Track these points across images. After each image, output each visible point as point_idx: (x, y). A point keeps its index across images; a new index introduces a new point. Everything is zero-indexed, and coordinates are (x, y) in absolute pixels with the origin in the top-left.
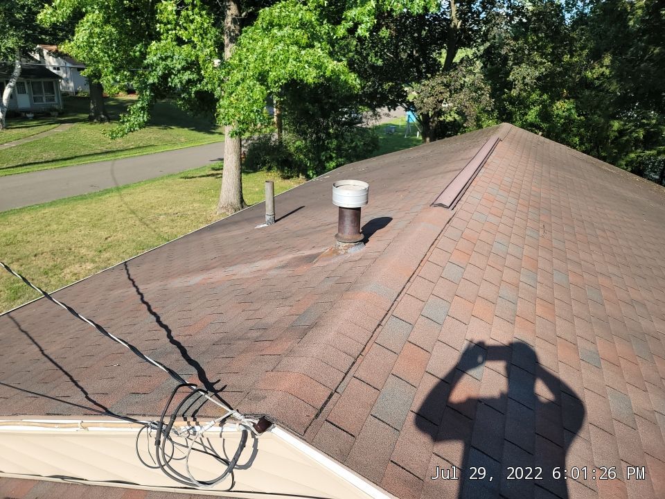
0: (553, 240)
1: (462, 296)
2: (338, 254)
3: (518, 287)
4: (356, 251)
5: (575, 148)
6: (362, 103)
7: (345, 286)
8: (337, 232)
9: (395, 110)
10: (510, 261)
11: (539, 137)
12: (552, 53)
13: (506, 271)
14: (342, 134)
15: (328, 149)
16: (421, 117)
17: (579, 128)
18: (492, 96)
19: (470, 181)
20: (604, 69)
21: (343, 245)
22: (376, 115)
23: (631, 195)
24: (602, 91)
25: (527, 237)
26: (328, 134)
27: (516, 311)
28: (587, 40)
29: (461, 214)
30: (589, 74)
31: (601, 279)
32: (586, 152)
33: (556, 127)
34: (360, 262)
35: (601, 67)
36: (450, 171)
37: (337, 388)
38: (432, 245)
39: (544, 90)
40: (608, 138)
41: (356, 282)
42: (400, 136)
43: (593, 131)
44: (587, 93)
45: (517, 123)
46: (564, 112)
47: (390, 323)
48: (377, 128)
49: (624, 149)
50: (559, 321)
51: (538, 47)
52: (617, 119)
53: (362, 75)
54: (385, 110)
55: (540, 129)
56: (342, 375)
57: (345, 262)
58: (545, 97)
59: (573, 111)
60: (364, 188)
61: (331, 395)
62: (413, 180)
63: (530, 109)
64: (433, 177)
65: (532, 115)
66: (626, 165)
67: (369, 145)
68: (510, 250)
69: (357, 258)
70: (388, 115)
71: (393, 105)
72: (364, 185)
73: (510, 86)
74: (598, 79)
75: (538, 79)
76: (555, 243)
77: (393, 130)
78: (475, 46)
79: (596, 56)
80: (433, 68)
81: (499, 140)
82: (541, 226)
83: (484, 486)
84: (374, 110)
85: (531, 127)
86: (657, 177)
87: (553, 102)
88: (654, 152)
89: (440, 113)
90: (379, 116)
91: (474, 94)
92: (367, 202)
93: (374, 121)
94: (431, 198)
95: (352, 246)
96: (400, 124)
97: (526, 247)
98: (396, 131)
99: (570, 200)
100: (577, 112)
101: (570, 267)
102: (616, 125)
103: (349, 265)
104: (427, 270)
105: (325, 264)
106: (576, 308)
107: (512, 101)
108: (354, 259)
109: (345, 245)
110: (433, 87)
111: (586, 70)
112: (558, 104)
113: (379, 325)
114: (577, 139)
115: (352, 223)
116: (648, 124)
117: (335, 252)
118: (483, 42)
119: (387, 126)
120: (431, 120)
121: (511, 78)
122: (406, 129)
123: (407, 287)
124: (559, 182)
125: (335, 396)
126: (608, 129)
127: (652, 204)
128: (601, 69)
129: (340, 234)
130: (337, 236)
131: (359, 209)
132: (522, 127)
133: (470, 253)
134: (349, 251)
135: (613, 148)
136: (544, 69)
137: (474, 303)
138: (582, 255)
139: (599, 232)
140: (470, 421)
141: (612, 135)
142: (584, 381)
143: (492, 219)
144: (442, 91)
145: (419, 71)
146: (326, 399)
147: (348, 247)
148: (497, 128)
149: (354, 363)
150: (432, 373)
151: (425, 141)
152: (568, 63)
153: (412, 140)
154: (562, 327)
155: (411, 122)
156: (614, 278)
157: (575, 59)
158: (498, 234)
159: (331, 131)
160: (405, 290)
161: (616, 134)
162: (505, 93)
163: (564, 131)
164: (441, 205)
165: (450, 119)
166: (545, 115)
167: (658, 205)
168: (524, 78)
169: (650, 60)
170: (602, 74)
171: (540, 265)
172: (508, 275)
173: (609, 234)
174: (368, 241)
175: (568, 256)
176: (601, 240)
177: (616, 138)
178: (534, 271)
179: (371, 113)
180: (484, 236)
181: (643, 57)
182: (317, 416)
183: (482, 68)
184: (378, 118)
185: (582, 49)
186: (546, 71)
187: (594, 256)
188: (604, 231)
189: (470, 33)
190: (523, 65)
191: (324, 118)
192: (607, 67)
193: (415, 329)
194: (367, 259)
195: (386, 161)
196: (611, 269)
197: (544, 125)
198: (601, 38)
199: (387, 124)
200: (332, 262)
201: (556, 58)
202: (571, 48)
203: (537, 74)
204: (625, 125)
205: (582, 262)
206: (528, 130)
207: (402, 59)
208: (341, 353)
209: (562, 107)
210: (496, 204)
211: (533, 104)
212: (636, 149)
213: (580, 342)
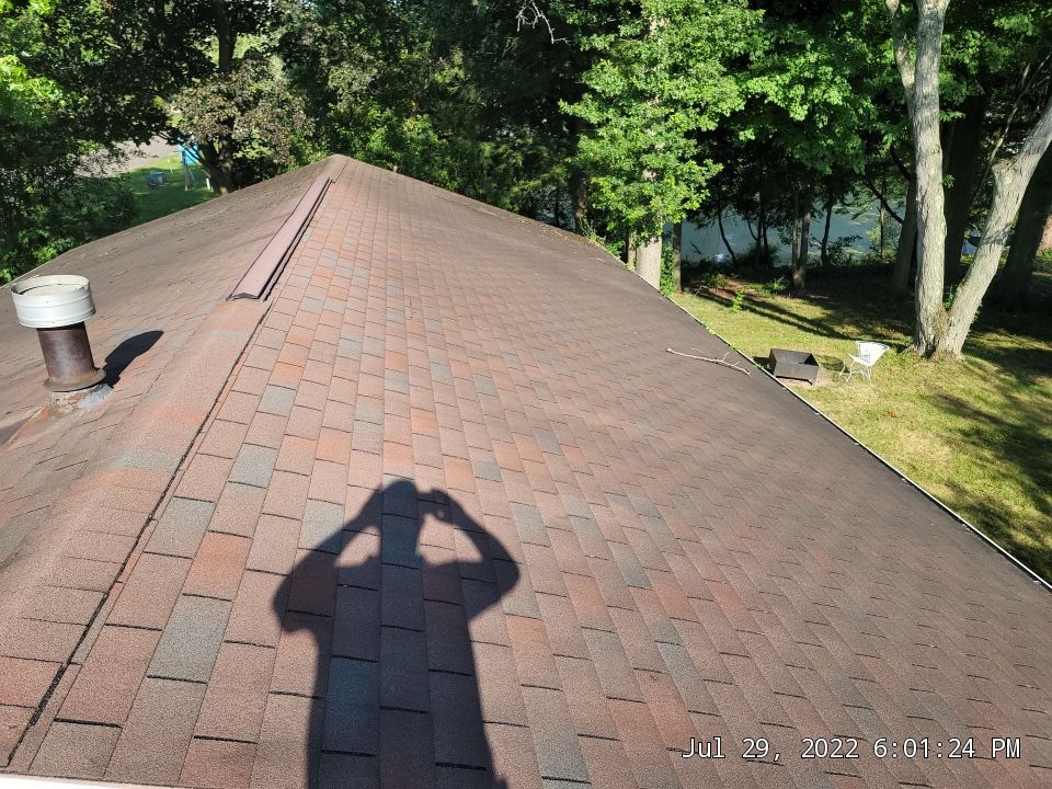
0: (426, 321)
1: (298, 434)
2: (60, 416)
3: (382, 399)
4: (94, 402)
5: (445, 186)
6: (78, 134)
7: (73, 470)
8: (46, 376)
9: (148, 143)
10: (367, 363)
11: (393, 174)
12: (383, 47)
13: (363, 379)
14: (56, 194)
15: (31, 224)
16: (201, 152)
17: (443, 156)
18: (308, 113)
19: (290, 251)
20: (456, 69)
21: (64, 398)
22: (115, 154)
23: (517, 243)
24: (461, 101)
25: (388, 324)
26: (27, 198)
27: (382, 435)
28: (426, 27)
29: (281, 305)
30: (439, 78)
31: (492, 363)
32: (460, 191)
33: (414, 157)
34: (104, 420)
35: (453, 67)
36: (258, 239)
37: (72, 656)
38: (237, 363)
39: (384, 102)
40: (481, 168)
41: (97, 458)
42: (176, 189)
43: (462, 159)
44: (443, 105)
45: (358, 155)
46: (418, 134)
47: (174, 511)
48: (127, 177)
49: (504, 182)
50: (443, 434)
51: (360, 36)
52: (488, 140)
53: (66, 83)
54: (131, 145)
55: (394, 161)
56: (79, 631)
57: (75, 426)
58: (388, 112)
59: (431, 132)
60: (79, 287)
61: (62, 672)
62: (198, 260)
63: (372, 132)
64: (231, 252)
65: (377, 140)
66: (512, 204)
67: (117, 209)
68: (366, 348)
69: (98, 415)
70: (141, 154)
71: (143, 136)
72: (81, 281)
73: (333, 96)
74: (451, 84)
75: (373, 85)
76: (429, 325)
77: (160, 179)
78: (264, 32)
79: (442, 50)
80: (202, 68)
81: (329, 182)
82: (407, 303)
83: (357, 705)
84: (108, 145)
85: (379, 159)
86: (552, 215)
87: (401, 121)
88: (538, 182)
89: (234, 146)
90: (123, 155)
91: (279, 110)
92: (94, 312)
93: (115, 166)
94: (227, 287)
95: (85, 395)
96: (172, 167)
97: (388, 338)
98: (165, 180)
99: (443, 260)
100: (435, 132)
101: (451, 354)
102: (487, 148)
103: (81, 431)
104: (233, 406)
105: (33, 439)
106: (464, 409)
107: (342, 120)
108: (93, 417)
109: (68, 395)
110: (205, 98)
111: (434, 71)
112: (409, 123)
113: (150, 520)
114: (445, 173)
115: (73, 353)
116: (523, 145)
117: (53, 412)
118: (275, 26)
119: (144, 172)
120: (221, 158)
121: (331, 85)
122: (184, 177)
123: (197, 444)
124: (425, 236)
125: (70, 672)
126: (478, 155)
127: (543, 252)
128: (452, 70)
129: (54, 379)
130: (47, 383)
131: (80, 326)
132: (368, 161)
133: (302, 363)
134: (81, 404)
135: (491, 181)
136: (376, 71)
137: (317, 439)
138: (466, 335)
139: (483, 300)
140: (327, 620)
141: (486, 163)
142: (482, 504)
143: (332, 305)
144: (222, 103)
145: (177, 73)
146: (49, 683)
147: (77, 398)
148: (326, 163)
149: (103, 601)
150: (256, 568)
151: (220, 193)
152: (408, 61)
153: (200, 194)
154: (448, 441)
155: (189, 162)
156: (506, 357)
157: (416, 56)
158: (345, 326)
159: (29, 189)
160: (194, 449)
161: (490, 161)
162: (330, 109)
163: (427, 161)
164: (244, 296)
165: (252, 154)
166: (395, 140)
167: (550, 252)
168: (350, 84)
169: (509, 55)
170: (456, 77)
171: (412, 361)
172: (367, 385)
173: (495, 299)
174: (119, 379)
175: (448, 339)
176: (486, 309)
177: (491, 167)
178: (403, 370)
179: (106, 152)
180: (322, 333)
181: (501, 52)
182: (33, 720)
183: (284, 69)
184: (122, 159)
185: (423, 40)
186: (379, 72)
187: (480, 333)
188: (489, 296)
189: (250, 10)
190: (345, 64)
191: (9, 168)
192: (460, 67)
193: (219, 507)
194: (118, 411)
195: (149, 235)
196: (503, 346)
197: (397, 155)
198: (444, 24)
199: (143, 170)
200: (48, 431)
201: (391, 53)
202: (406, 39)
203: (369, 79)
204: (497, 148)
205: (467, 345)
206: (376, 164)
207: (138, 52)
208: (75, 592)
209: (414, 126)
210: (335, 281)
211: (374, 124)
212: (518, 180)
213: (473, 455)
